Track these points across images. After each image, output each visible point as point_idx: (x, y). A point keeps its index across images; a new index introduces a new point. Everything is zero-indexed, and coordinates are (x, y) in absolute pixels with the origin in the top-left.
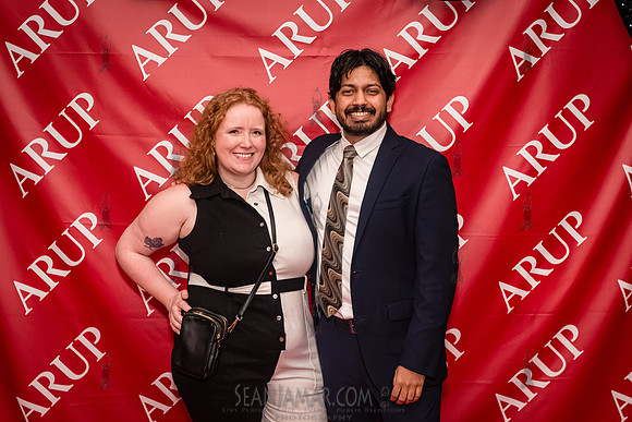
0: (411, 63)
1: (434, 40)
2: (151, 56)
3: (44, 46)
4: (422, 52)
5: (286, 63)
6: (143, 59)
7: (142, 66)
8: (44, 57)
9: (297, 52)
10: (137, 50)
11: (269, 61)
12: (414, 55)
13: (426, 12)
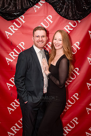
1: (72, 29)
2: (9, 33)
7: (7, 36)
10: (6, 32)
13: (70, 23)
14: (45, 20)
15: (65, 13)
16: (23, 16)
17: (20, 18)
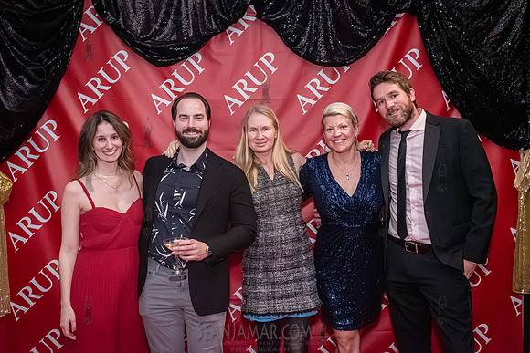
0: (313, 102)
1: (327, 89)
2: (162, 100)
3: (100, 95)
4: (320, 96)
5: (241, 103)
6: (158, 102)
7: (157, 106)
8: (100, 102)
9: (247, 97)
10: (154, 97)
11: (231, 103)
12: (316, 98)
13: (321, 73)
14: (256, 64)
15: (308, 49)
16: (199, 55)
17: (190, 60)
